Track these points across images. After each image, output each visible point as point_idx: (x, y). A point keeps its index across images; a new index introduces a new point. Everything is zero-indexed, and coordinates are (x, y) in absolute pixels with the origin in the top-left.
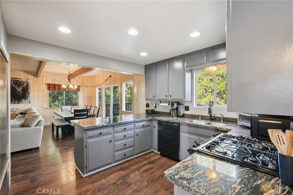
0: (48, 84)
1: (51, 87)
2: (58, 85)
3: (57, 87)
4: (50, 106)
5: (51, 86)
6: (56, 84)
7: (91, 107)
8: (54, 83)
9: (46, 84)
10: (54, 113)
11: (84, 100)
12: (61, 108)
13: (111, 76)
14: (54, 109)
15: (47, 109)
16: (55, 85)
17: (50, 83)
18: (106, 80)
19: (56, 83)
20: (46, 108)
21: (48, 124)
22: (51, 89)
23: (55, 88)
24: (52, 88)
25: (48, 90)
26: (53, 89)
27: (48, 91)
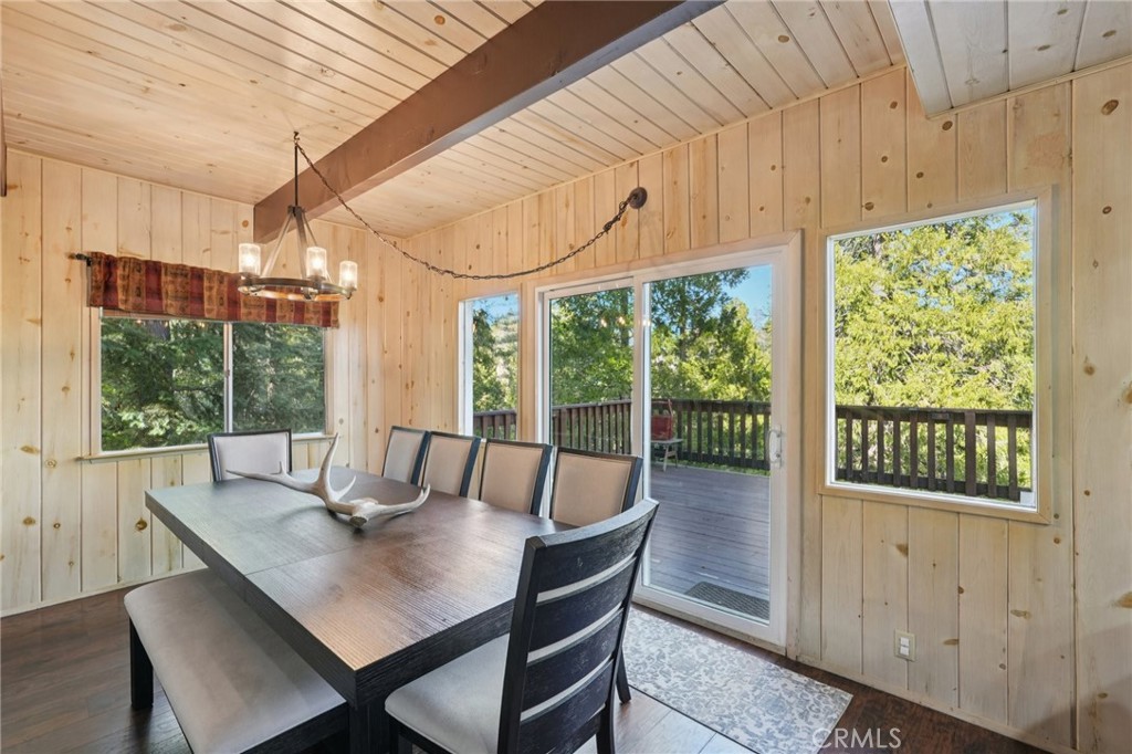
0: (91, 260)
1: (119, 282)
2: (180, 271)
3: (168, 285)
4: (116, 435)
5: (120, 272)
6: (166, 265)
7: (428, 437)
8: (144, 255)
9: (72, 257)
10: (151, 504)
11: (365, 385)
12: (211, 448)
13: (639, 198)
14: (146, 461)
15: (87, 467)
16: (154, 268)
17: (111, 250)
18: (607, 228)
19: (168, 256)
20: (79, 459)
21: (90, 590)
22: (121, 296)
23: (157, 293)
24: (126, 289)
25: (92, 303)
26: (143, 302)
27: (98, 312)
